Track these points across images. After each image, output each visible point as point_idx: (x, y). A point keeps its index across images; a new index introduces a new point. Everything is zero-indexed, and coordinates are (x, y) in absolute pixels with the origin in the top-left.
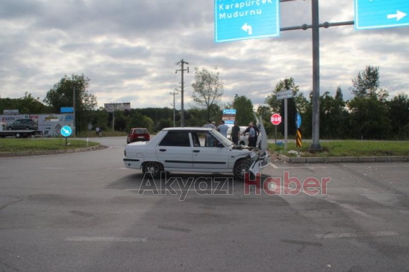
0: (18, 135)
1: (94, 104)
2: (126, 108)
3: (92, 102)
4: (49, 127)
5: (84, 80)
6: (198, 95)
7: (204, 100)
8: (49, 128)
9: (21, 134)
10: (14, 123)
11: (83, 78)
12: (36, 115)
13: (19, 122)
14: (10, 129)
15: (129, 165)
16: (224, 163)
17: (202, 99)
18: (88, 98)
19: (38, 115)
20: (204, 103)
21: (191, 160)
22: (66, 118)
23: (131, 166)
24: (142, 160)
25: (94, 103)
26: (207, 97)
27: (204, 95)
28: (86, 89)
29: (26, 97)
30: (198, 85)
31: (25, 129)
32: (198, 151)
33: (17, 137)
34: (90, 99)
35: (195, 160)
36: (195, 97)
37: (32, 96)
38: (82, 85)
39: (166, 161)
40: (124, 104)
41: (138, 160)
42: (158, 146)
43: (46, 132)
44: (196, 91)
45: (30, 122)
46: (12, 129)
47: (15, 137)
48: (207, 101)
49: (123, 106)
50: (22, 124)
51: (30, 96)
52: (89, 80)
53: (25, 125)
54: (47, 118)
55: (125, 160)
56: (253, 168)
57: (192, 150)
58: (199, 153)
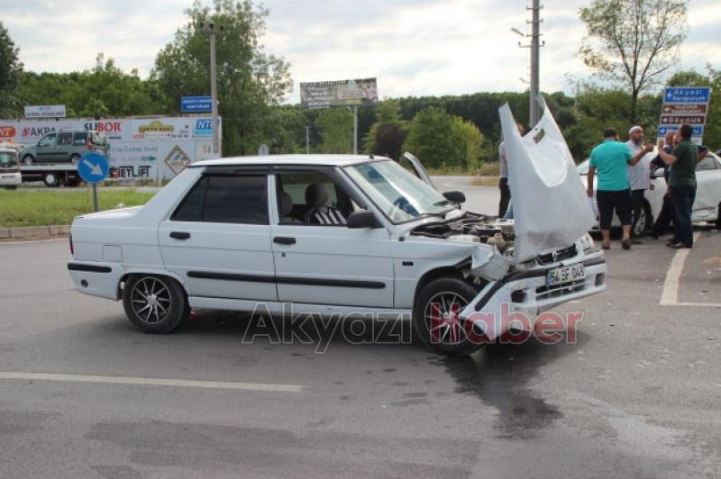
0: (50, 179)
1: (282, 86)
2: (364, 95)
3: (278, 78)
4: (150, 154)
5: (251, 15)
6: (598, 44)
7: (619, 60)
8: (152, 159)
9: (60, 175)
10: (39, 145)
11: (248, 8)
12: (113, 121)
13: (52, 142)
14: (28, 161)
15: (84, 283)
16: (380, 285)
17: (614, 59)
18: (265, 69)
19: (119, 120)
20: (620, 72)
21: (270, 273)
22: (198, 127)
23: (89, 289)
24: (119, 271)
25: (283, 80)
26: (629, 50)
27: (618, 44)
28: (260, 41)
29: (99, 68)
30: (600, 13)
31: (69, 161)
32: (289, 241)
33: (48, 185)
34: (271, 73)
35: (280, 273)
36: (586, 52)
37: (116, 65)
38: (245, 28)
39: (192, 274)
40: (358, 81)
41: (107, 270)
42: (168, 221)
43: (144, 170)
44: (593, 31)
45: (83, 141)
46: (35, 161)
47: (41, 183)
48: (630, 62)
49: (353, 88)
50: (59, 148)
51: (110, 64)
52: (267, 13)
53: (70, 149)
54: (142, 130)
55: (72, 267)
56: (478, 307)
57: (273, 238)
58: (292, 247)
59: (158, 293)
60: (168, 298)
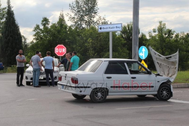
42: (104, 74)
57: (131, 77)
58: (135, 79)
59: (101, 92)
60: (104, 93)
